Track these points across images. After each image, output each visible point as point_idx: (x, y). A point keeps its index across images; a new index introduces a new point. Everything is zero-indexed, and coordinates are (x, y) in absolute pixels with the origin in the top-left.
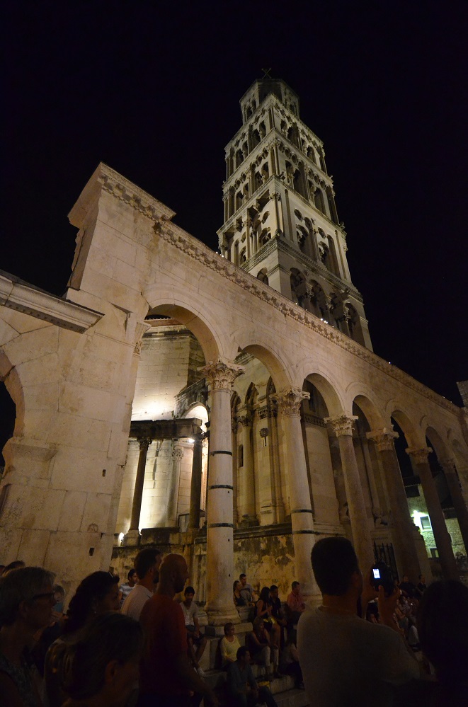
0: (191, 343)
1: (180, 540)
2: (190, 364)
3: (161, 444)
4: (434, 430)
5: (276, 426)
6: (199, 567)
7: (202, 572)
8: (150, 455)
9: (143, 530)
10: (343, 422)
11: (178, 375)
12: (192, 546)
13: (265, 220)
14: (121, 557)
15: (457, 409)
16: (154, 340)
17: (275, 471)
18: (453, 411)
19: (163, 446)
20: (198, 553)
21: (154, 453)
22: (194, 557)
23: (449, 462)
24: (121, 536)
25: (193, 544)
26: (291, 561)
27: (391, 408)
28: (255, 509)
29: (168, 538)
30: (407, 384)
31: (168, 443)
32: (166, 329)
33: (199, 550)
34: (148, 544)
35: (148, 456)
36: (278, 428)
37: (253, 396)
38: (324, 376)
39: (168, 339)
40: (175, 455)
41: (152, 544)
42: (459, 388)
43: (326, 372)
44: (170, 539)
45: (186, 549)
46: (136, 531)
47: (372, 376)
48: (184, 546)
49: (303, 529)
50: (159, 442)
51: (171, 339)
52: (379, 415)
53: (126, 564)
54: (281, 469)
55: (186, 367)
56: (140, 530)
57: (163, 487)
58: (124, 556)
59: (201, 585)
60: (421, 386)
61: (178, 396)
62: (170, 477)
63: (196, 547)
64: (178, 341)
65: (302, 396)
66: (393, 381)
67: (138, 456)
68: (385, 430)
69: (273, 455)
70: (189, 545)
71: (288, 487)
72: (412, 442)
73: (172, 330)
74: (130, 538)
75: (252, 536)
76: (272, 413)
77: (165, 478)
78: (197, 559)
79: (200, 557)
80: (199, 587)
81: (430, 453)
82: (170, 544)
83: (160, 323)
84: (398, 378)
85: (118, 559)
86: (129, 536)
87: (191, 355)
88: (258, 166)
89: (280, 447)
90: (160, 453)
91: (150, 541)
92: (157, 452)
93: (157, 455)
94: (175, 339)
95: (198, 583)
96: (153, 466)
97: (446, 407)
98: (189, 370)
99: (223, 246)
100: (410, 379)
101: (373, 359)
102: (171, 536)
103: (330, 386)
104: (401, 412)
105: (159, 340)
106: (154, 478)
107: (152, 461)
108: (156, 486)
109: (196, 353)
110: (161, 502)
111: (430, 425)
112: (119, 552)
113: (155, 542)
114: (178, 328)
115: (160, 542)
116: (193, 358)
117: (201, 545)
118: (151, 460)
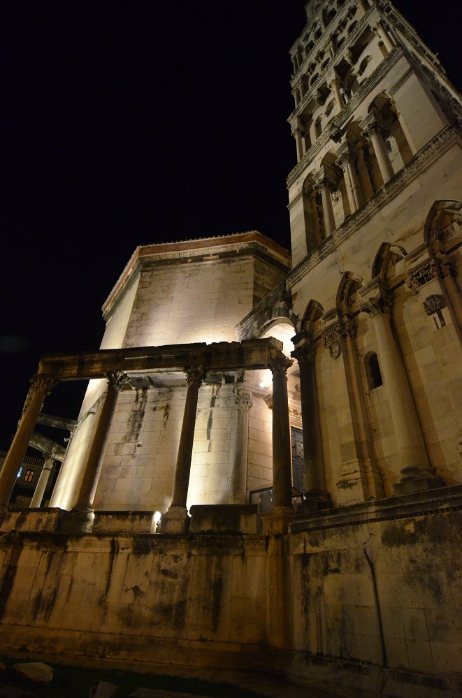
0: (255, 265)
1: (260, 527)
2: (255, 289)
3: (218, 391)
6: (305, 578)
7: (314, 590)
8: (203, 405)
9: (193, 508)
11: (240, 302)
12: (285, 537)
13: (363, 71)
14: (155, 553)
16: (205, 265)
19: (221, 393)
20: (300, 550)
21: (208, 402)
22: (291, 560)
24: (157, 517)
25: (286, 533)
28: (428, 456)
29: (236, 523)
31: (228, 389)
32: (221, 249)
33: (302, 545)
34: (203, 532)
35: (199, 406)
37: (386, 269)
39: (224, 262)
40: (241, 403)
41: (210, 532)
44: (242, 523)
45: (272, 541)
46: (182, 510)
48: (268, 538)
50: (215, 387)
51: (228, 262)
53: (164, 566)
55: (251, 292)
56: (188, 509)
57: (223, 450)
58: (161, 552)
59: (312, 616)
61: (241, 323)
62: (234, 436)
63: (293, 539)
64: (237, 263)
67: (184, 407)
70: (277, 536)
73: (230, 249)
74: (170, 519)
75: (445, 506)
77: (225, 437)
78: (299, 564)
79: (305, 559)
80: (308, 621)
82: (241, 534)
83: (213, 243)
85: (151, 556)
86: (170, 516)
87: (256, 279)
88: (342, 32)
90: (217, 402)
91: (207, 526)
92: (213, 399)
93: (212, 405)
94: (233, 261)
95: (306, 611)
96: (207, 420)
98: (254, 296)
99: (298, 130)
102: (243, 519)
105: (213, 264)
106: (209, 437)
107: (206, 414)
108: (213, 449)
109: (262, 277)
110: (221, 472)
112: (153, 546)
113: (215, 529)
114: (237, 247)
115: (223, 529)
116: (259, 282)
117: (305, 534)
118: (204, 411)
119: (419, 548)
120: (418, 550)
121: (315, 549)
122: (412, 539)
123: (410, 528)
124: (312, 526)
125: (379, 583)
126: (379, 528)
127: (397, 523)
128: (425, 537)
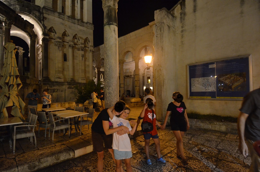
119: (74, 89)
120: (73, 90)
121: (51, 88)
122: (73, 88)
123: (73, 87)
124: (50, 84)
125: (66, 93)
126: (67, 86)
127: (71, 86)
128: (75, 88)
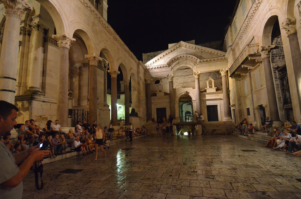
4: (124, 66)
5: (29, 41)
10: (64, 39)
15: (137, 61)
17: (24, 68)
18: (136, 62)
23: (127, 81)
26: (23, 114)
27: (102, 46)
30: (116, 39)
36: (30, 43)
38: (54, 5)
42: (143, 56)
43: (56, 2)
47: (94, 24)
49: (4, 89)
52: (93, 46)
54: (28, 67)
60: (123, 43)
65: (25, 5)
66: (108, 34)
68: (94, 55)
69: (23, 58)
71: (30, 77)
72: (112, 67)
76: (27, 32)
81: (118, 74)
84: (111, 34)
89: (29, 54)
97: (133, 59)
100: (118, 37)
101: (96, 15)
103: (58, 14)
104: (109, 51)
111: (122, 63)
